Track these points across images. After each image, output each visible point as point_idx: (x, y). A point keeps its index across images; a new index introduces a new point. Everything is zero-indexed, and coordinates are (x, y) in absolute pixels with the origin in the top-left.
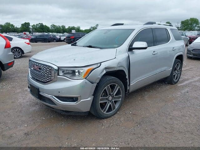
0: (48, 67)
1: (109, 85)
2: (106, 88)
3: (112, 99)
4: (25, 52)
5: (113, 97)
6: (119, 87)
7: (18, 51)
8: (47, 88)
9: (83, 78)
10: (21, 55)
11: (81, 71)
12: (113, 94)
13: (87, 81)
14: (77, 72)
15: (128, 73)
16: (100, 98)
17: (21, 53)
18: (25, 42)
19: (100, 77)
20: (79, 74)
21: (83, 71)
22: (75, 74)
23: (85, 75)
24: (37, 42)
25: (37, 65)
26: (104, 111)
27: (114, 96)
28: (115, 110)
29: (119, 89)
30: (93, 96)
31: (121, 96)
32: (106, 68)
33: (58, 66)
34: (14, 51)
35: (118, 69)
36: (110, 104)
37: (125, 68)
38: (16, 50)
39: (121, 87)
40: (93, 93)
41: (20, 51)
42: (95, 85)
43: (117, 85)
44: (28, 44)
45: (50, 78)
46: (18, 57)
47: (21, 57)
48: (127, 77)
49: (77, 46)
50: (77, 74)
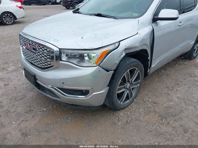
0: (45, 48)
1: (128, 71)
2: (125, 74)
3: (130, 86)
4: (17, 18)
5: (131, 83)
6: (139, 71)
7: (10, 16)
8: (46, 77)
9: (95, 65)
10: (14, 21)
11: (93, 55)
12: (132, 81)
13: (101, 69)
14: (86, 56)
15: (150, 52)
16: (118, 87)
17: (13, 19)
18: (16, 6)
19: (118, 62)
20: (90, 59)
21: (95, 55)
22: (84, 59)
23: (98, 61)
24: (30, 5)
25: (30, 44)
26: (121, 102)
27: (133, 83)
28: (131, 98)
29: (139, 73)
30: (108, 88)
31: (140, 81)
32: (126, 49)
33: (59, 48)
34: (5, 16)
35: (140, 49)
36: (128, 93)
37: (148, 46)
38: (8, 15)
39: (141, 71)
40: (108, 83)
41: (11, 16)
42: (111, 72)
43: (137, 69)
44: (20, 7)
45: (49, 63)
46: (10, 23)
47: (14, 23)
48: (149, 58)
49: (81, 13)
50: (87, 58)
